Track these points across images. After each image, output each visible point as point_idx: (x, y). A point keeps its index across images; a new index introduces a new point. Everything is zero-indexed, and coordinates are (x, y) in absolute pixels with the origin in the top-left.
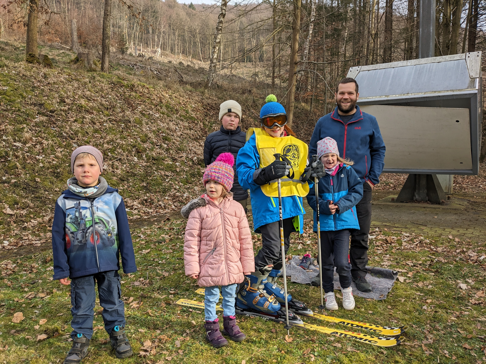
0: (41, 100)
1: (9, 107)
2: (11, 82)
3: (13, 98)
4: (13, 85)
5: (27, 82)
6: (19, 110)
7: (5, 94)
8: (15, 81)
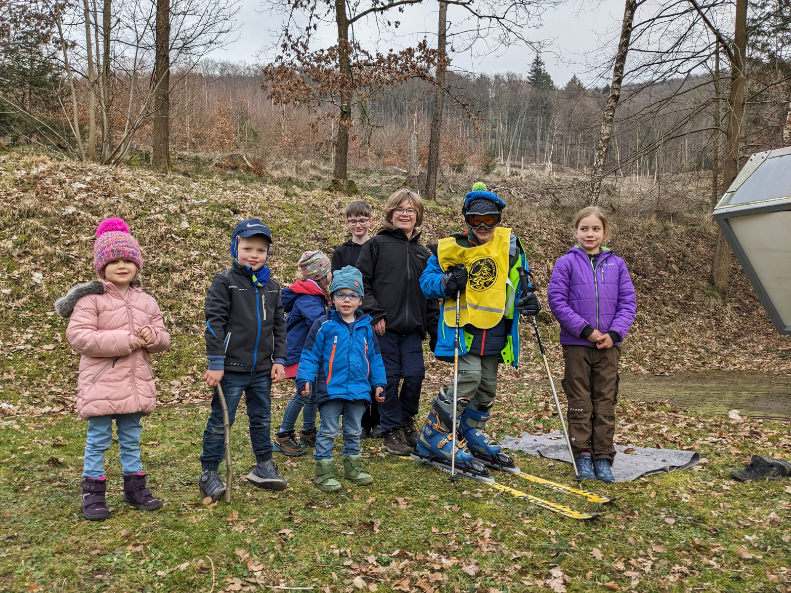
0: (326, 234)
1: (287, 243)
2: (296, 213)
3: (294, 232)
4: (298, 217)
5: (315, 212)
6: (298, 246)
7: (286, 227)
8: (302, 212)
